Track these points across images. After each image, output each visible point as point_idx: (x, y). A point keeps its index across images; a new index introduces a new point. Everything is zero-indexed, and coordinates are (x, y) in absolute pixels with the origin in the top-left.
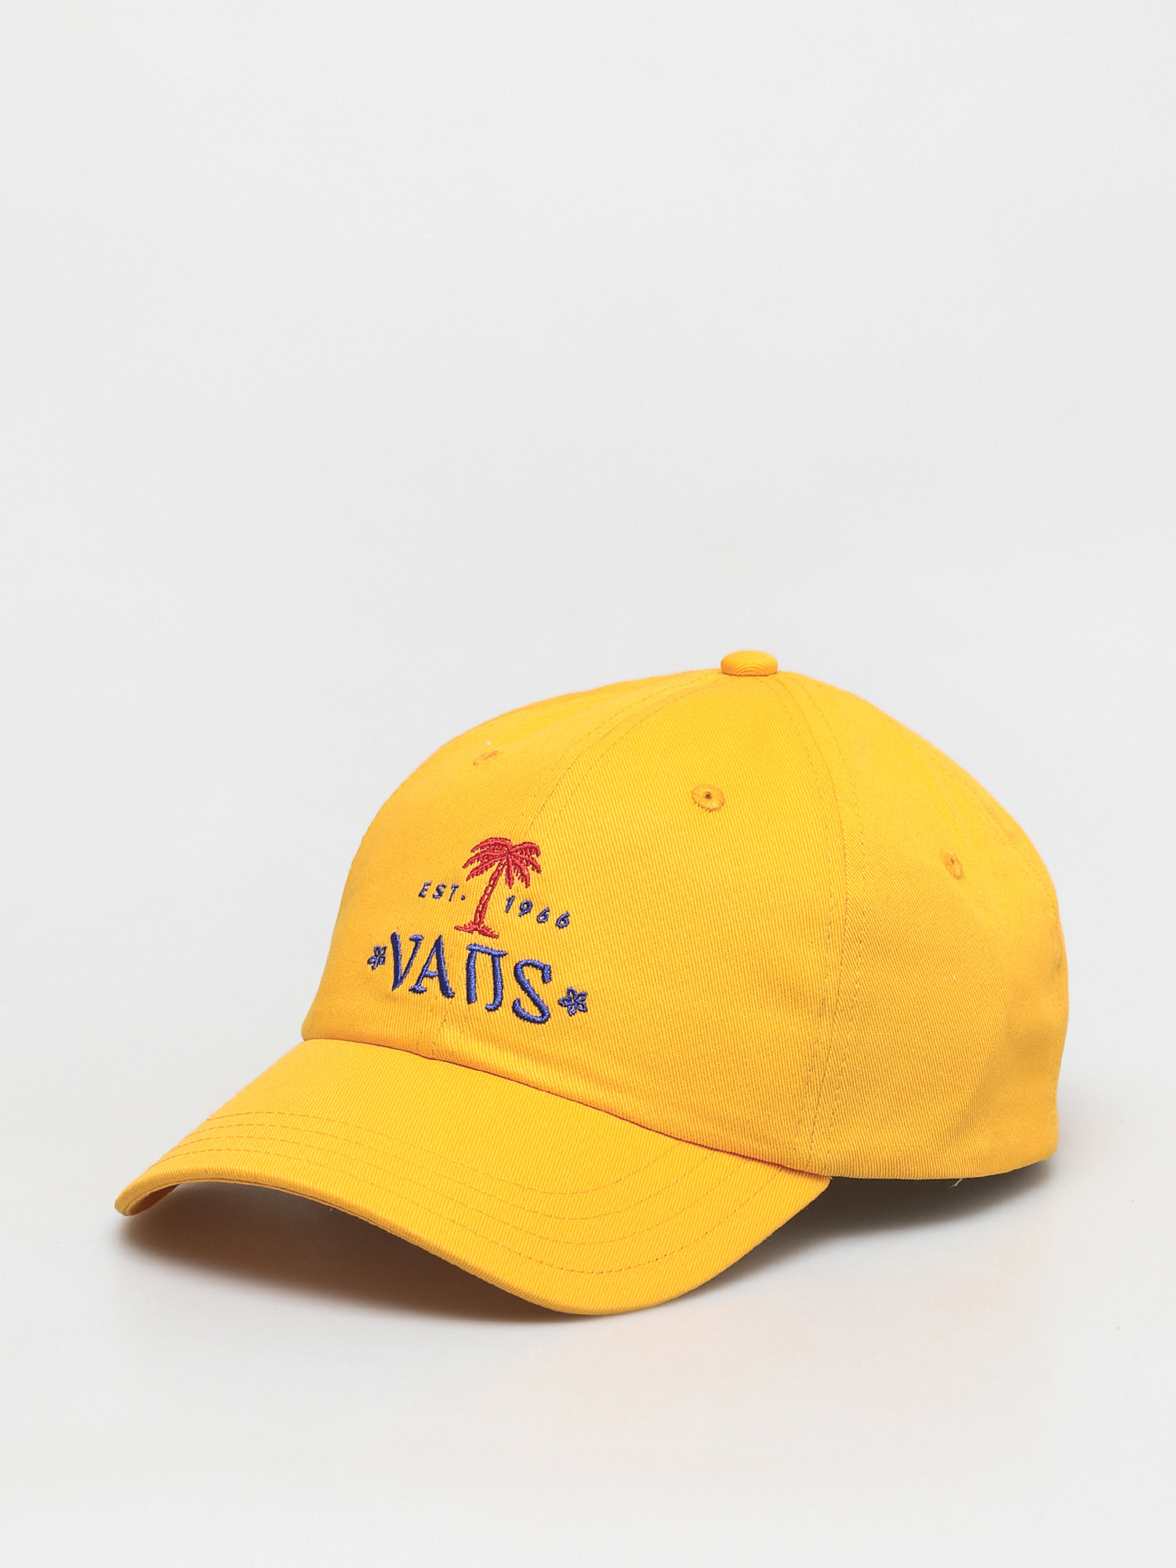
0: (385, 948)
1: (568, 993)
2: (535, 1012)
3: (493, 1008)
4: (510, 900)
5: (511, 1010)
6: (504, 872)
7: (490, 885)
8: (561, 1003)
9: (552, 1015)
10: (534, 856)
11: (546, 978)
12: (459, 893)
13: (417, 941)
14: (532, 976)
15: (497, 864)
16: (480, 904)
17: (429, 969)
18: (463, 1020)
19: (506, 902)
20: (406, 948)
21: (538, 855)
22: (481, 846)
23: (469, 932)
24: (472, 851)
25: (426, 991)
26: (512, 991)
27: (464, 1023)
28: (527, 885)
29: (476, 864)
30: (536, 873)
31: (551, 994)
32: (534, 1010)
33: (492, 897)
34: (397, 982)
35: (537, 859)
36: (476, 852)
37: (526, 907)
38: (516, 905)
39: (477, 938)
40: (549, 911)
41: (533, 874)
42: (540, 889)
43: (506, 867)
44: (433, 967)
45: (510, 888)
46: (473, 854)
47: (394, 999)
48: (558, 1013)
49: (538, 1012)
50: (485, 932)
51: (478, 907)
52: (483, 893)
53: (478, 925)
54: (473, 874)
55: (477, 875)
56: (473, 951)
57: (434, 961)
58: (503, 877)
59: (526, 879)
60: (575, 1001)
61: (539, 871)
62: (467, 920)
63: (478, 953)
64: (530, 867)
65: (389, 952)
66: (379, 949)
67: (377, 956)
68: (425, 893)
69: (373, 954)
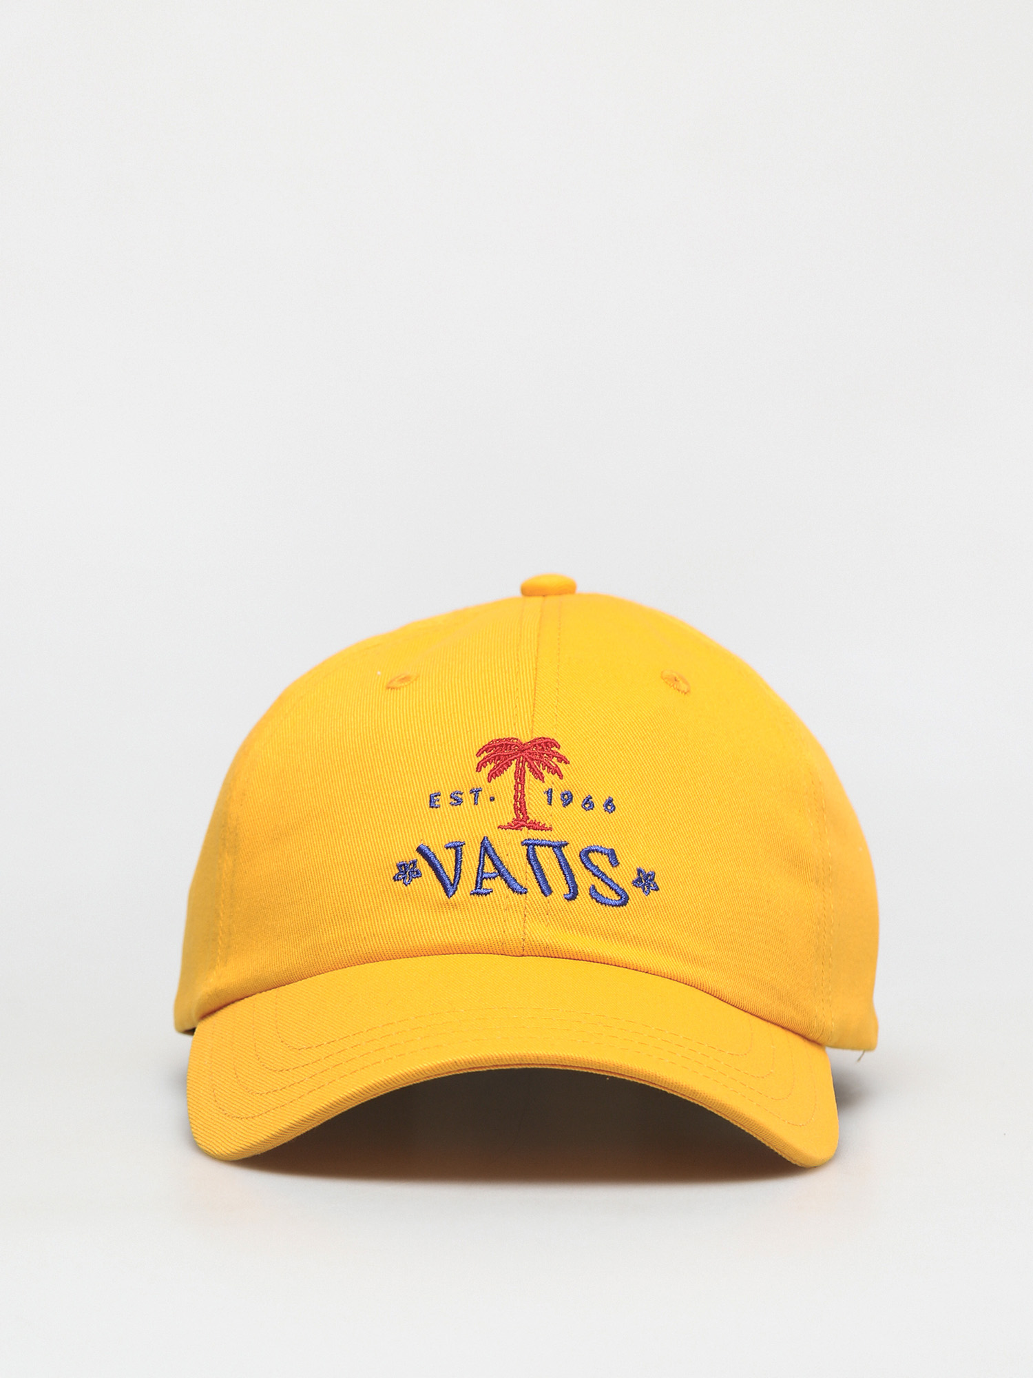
0: (414, 863)
1: (639, 874)
2: (613, 897)
3: (573, 895)
4: (549, 793)
5: (590, 897)
6: (527, 769)
7: (517, 783)
8: (635, 883)
9: (630, 897)
10: (554, 749)
11: (614, 862)
12: (483, 796)
13: (457, 848)
14: (599, 860)
15: (514, 762)
16: (516, 801)
17: (485, 870)
18: (545, 913)
19: (546, 795)
20: (446, 856)
21: (559, 748)
22: (486, 748)
23: (516, 829)
24: (478, 754)
25: (492, 892)
26: (584, 879)
27: (547, 916)
28: (561, 777)
29: (490, 767)
30: (564, 764)
31: (624, 876)
32: (611, 895)
33: (526, 793)
34: (449, 887)
35: (559, 752)
36: (483, 756)
37: (567, 799)
38: (556, 796)
39: (526, 834)
40: (591, 798)
41: (561, 766)
42: (573, 778)
43: (527, 763)
44: (489, 867)
45: (544, 782)
46: (480, 759)
47: (455, 906)
48: (635, 894)
49: (615, 895)
50: (535, 826)
51: (515, 805)
52: (514, 791)
53: (521, 820)
54: (492, 775)
55: (497, 775)
56: (530, 845)
57: (487, 861)
58: (529, 775)
59: (556, 771)
60: (646, 881)
61: (567, 762)
62: (510, 816)
63: (536, 847)
64: (555, 759)
65: (423, 865)
66: (404, 865)
67: (406, 872)
68: (437, 803)
69: (397, 871)
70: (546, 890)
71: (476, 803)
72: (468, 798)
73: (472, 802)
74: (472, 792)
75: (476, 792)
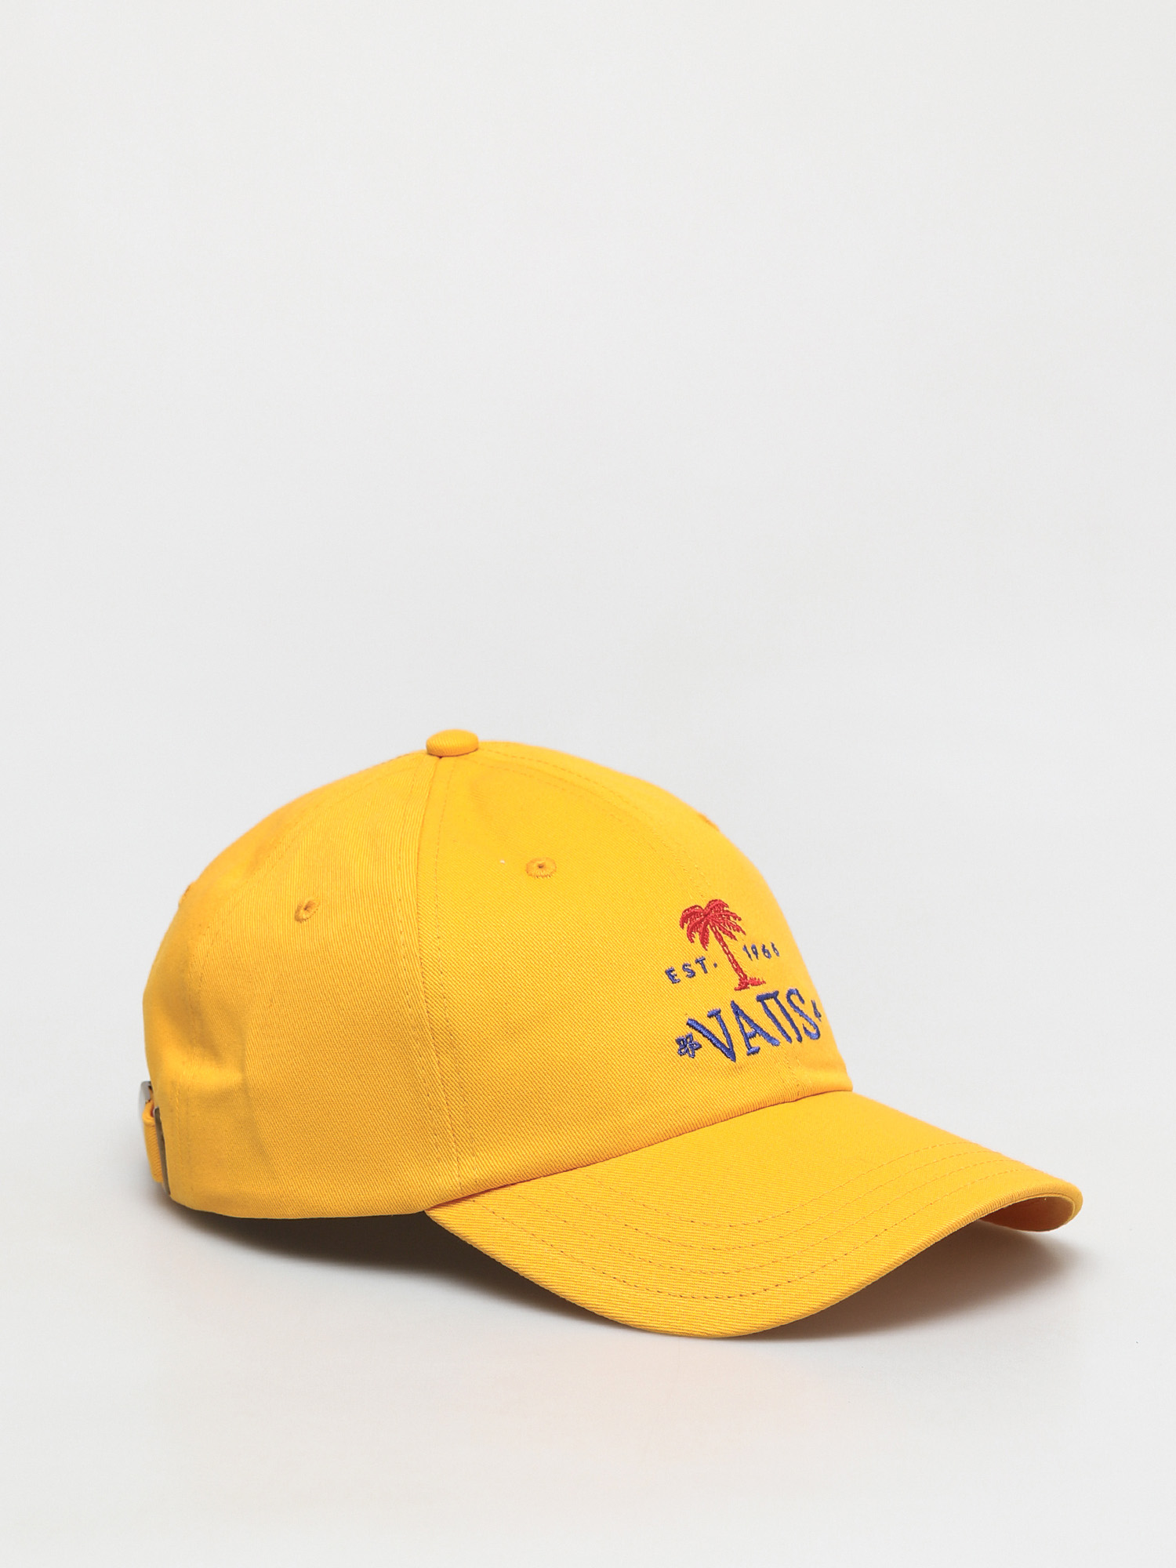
0: (690, 1036)
2: (813, 1030)
3: (800, 1039)
4: (746, 950)
5: (806, 1035)
6: (720, 932)
7: (723, 947)
8: (814, 1014)
9: (819, 1028)
12: (708, 964)
14: (794, 998)
15: (709, 929)
16: (731, 962)
17: (746, 1030)
18: (795, 1058)
19: (745, 952)
20: (713, 1025)
21: (727, 907)
22: (683, 920)
23: (745, 988)
24: (682, 926)
26: (797, 1020)
28: (744, 932)
29: (697, 935)
30: (740, 921)
32: (812, 1028)
33: (733, 955)
34: (730, 1053)
35: (730, 910)
36: (686, 927)
37: (756, 951)
38: (750, 951)
39: (754, 991)
41: (739, 923)
42: (748, 931)
43: (717, 927)
44: (748, 1030)
45: (736, 940)
46: (686, 929)
47: (741, 1068)
50: (756, 983)
51: (732, 967)
52: (726, 956)
53: (744, 983)
55: (705, 943)
56: (761, 1001)
57: (743, 1021)
58: (725, 937)
59: (738, 928)
61: (740, 919)
62: (735, 980)
63: (765, 1001)
64: (732, 918)
65: (698, 1037)
66: (683, 1040)
67: (686, 1046)
68: (676, 978)
69: (678, 1046)
70: (789, 1039)
71: (706, 972)
72: (697, 968)
73: (702, 971)
74: (697, 962)
75: (700, 961)
